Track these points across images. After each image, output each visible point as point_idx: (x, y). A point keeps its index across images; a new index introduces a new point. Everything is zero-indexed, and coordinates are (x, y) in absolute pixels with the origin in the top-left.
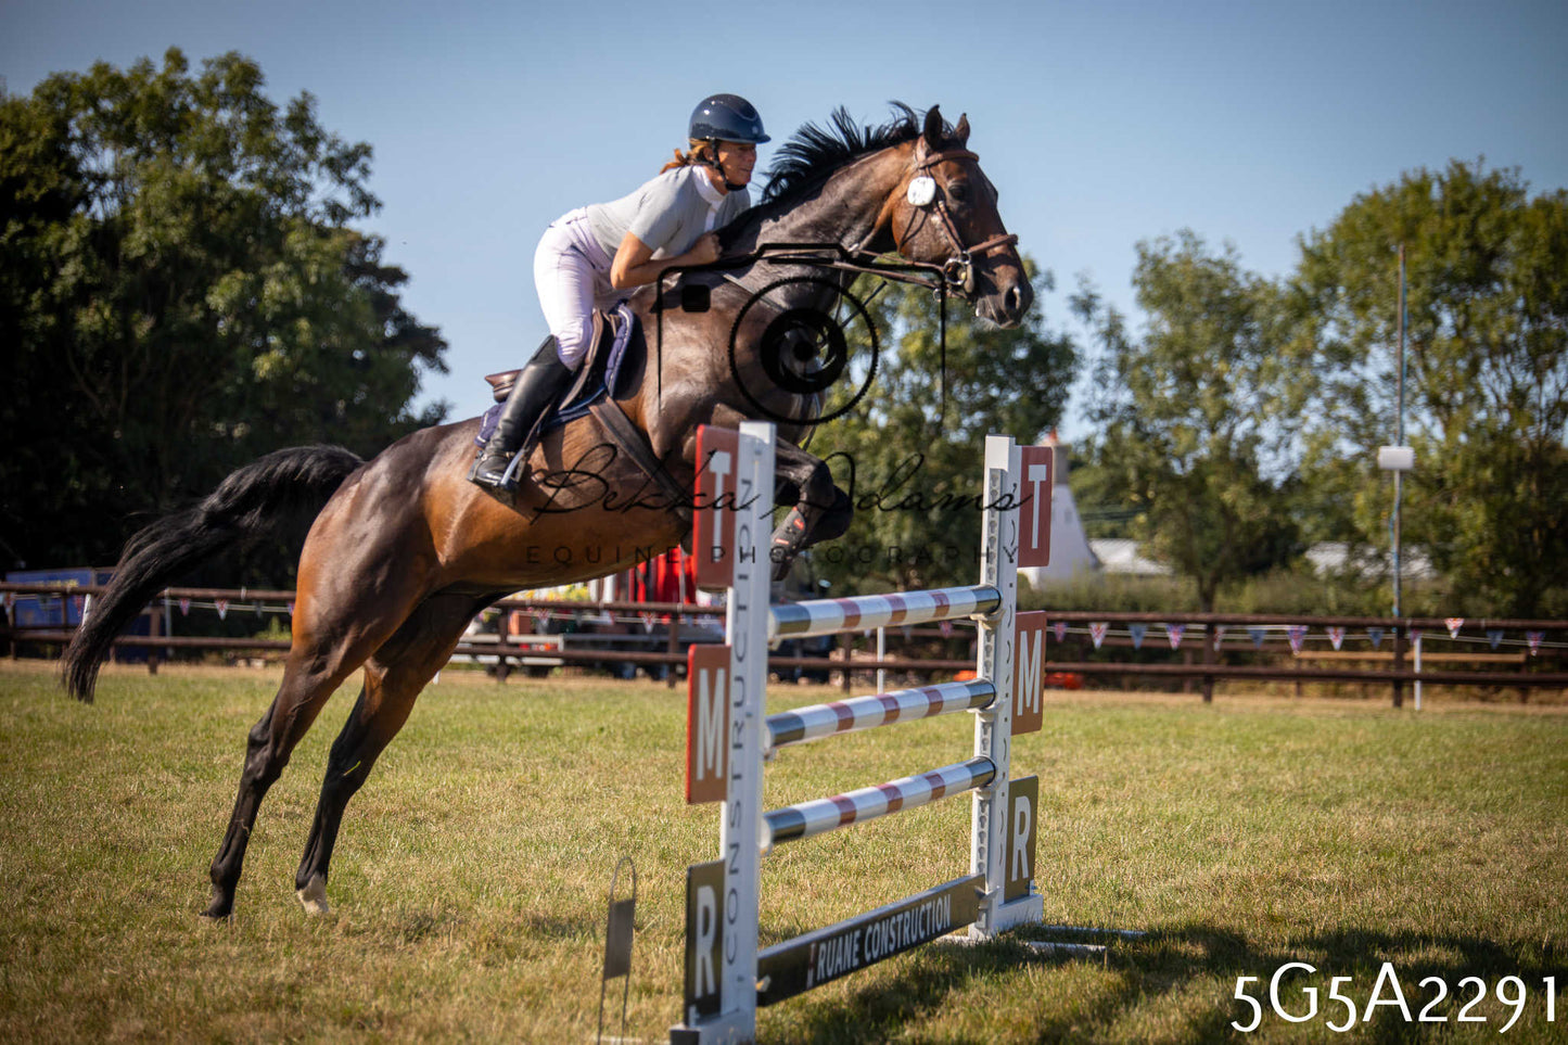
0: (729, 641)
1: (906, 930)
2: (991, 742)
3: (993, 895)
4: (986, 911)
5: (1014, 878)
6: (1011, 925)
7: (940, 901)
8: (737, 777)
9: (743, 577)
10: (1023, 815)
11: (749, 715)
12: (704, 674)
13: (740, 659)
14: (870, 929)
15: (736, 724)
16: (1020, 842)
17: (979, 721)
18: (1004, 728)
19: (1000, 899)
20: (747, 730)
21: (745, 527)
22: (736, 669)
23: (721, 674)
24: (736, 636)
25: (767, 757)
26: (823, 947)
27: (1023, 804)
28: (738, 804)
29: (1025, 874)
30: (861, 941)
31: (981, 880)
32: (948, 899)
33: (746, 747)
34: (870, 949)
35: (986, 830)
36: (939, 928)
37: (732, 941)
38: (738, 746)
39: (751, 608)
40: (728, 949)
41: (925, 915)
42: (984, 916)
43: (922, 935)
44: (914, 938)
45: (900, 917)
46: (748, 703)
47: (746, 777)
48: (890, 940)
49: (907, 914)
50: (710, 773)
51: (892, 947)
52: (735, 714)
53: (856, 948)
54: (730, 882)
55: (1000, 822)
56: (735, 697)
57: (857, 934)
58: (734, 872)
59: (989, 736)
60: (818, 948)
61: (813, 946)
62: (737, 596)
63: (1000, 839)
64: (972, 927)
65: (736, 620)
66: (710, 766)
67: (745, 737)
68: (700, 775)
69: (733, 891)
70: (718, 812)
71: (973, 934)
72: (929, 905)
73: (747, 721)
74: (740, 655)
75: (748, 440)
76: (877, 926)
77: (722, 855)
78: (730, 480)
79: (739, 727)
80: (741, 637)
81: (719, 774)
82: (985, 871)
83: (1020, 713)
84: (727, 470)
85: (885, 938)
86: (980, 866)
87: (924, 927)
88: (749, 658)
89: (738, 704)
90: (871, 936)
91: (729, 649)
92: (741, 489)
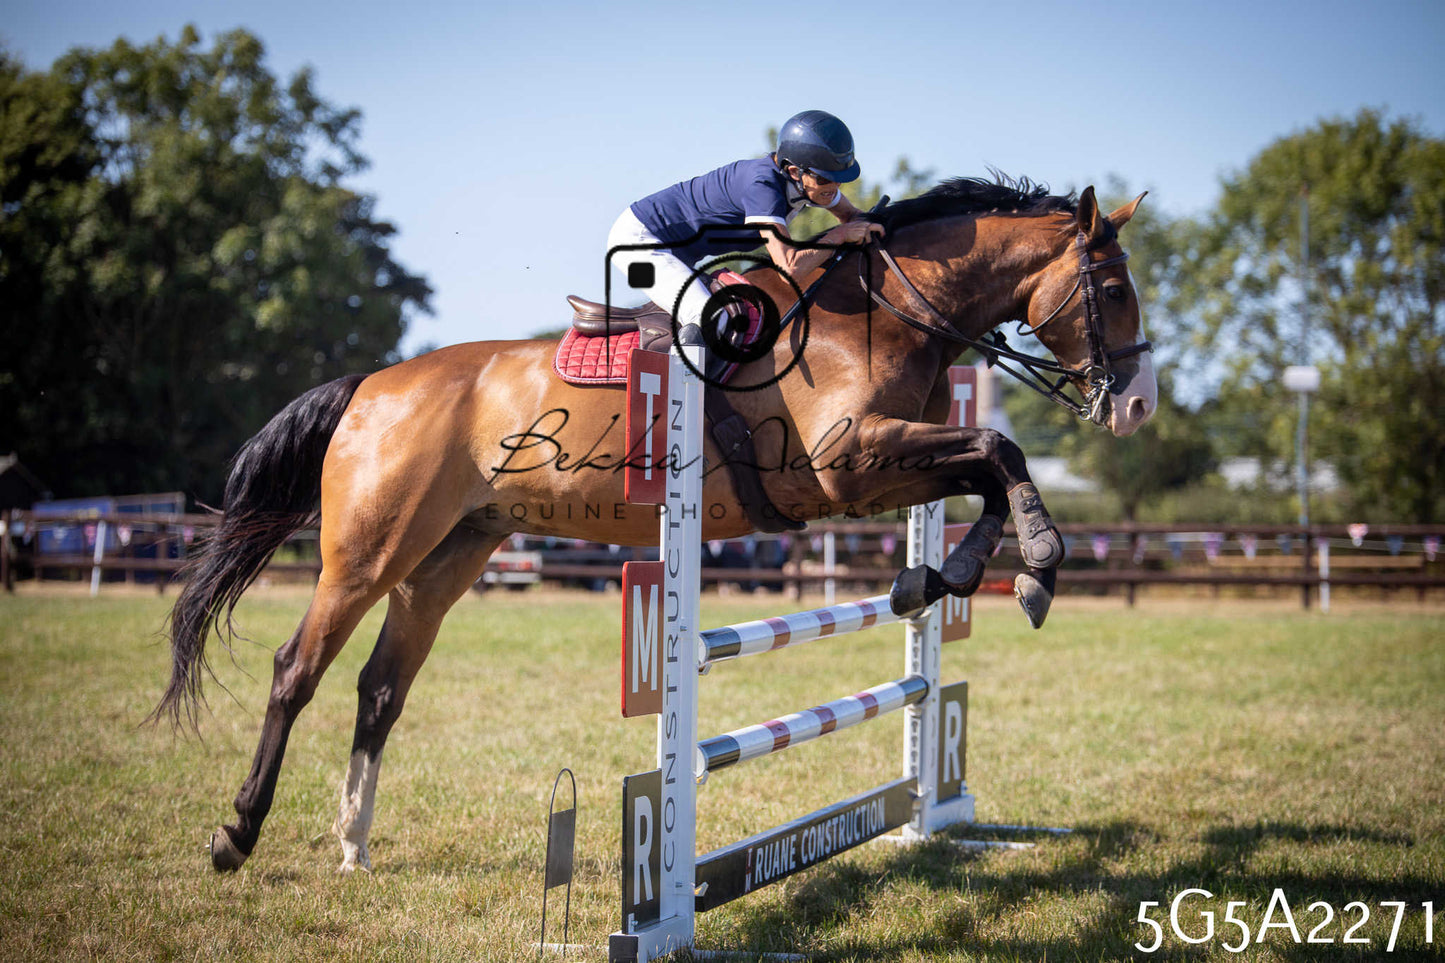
0: (662, 558)
1: (841, 833)
2: (921, 652)
3: (926, 796)
4: (920, 812)
5: (946, 779)
6: (943, 826)
7: (874, 804)
8: (673, 689)
9: (674, 495)
10: (953, 719)
11: (683, 629)
12: (637, 589)
13: (674, 575)
14: (806, 833)
15: (670, 637)
16: (951, 745)
17: (909, 631)
18: (934, 636)
19: (933, 799)
20: (680, 644)
21: (676, 446)
22: (669, 584)
23: (654, 588)
24: (669, 553)
25: (701, 670)
26: (760, 851)
27: (953, 708)
28: (674, 715)
29: (957, 776)
30: (797, 845)
31: (913, 782)
32: (882, 801)
33: (681, 659)
34: (806, 852)
35: (918, 734)
36: (874, 829)
37: (670, 848)
38: (673, 659)
39: (684, 525)
40: (666, 856)
41: (859, 817)
42: (917, 817)
43: (857, 837)
44: (850, 840)
45: (835, 821)
46: (682, 617)
47: (680, 689)
48: (826, 843)
49: (842, 817)
50: (645, 686)
51: (828, 850)
52: (669, 628)
53: (793, 852)
54: (666, 791)
55: (932, 726)
56: (668, 612)
57: (794, 838)
58: (672, 781)
59: (919, 645)
60: (754, 853)
61: (750, 850)
62: (669, 513)
63: (932, 743)
64: (906, 828)
65: (669, 537)
66: (645, 680)
67: (680, 651)
68: (635, 689)
69: (670, 800)
70: (654, 723)
71: (907, 836)
72: (863, 808)
73: (681, 635)
74: (674, 571)
75: (678, 363)
76: (813, 829)
77: (659, 766)
78: (661, 401)
79: (674, 641)
80: (674, 552)
81: (654, 687)
82: (918, 774)
83: (949, 621)
84: (658, 393)
85: (821, 841)
86: (913, 769)
87: (859, 829)
88: (682, 572)
89: (672, 619)
90: (807, 839)
91: (663, 563)
92: (672, 410)
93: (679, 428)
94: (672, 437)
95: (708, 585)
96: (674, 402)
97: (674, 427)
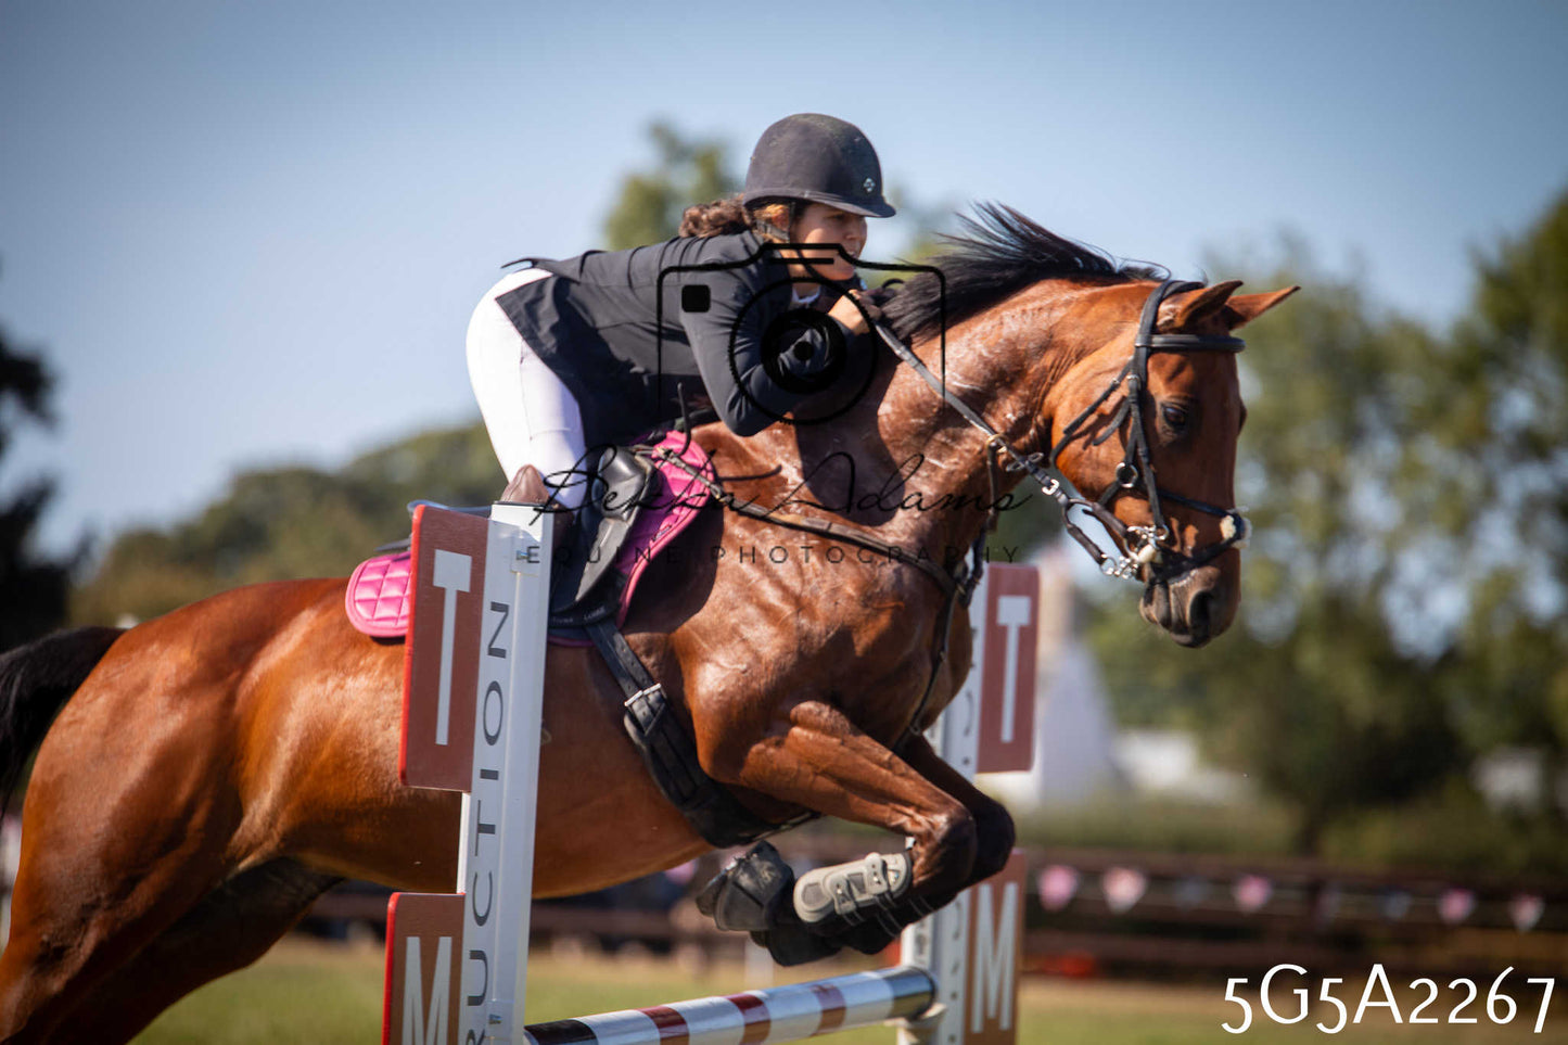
0: (461, 888)
9: (487, 774)
11: (494, 1021)
12: (413, 945)
13: (481, 921)
15: (472, 1035)
17: (904, 1041)
21: (495, 687)
22: (473, 936)
23: (445, 943)
24: (474, 880)
39: (501, 829)
46: (493, 998)
52: (469, 1017)
56: (469, 987)
62: (478, 807)
65: (475, 850)
73: (490, 1030)
74: (481, 913)
75: (504, 535)
78: (470, 604)
79: (478, 1042)
80: (483, 883)
83: (977, 1026)
84: (466, 588)
88: (496, 918)
89: (475, 1001)
91: (463, 898)
92: (490, 620)
93: (501, 653)
94: (488, 669)
95: (541, 939)
96: (496, 607)
97: (493, 652)
